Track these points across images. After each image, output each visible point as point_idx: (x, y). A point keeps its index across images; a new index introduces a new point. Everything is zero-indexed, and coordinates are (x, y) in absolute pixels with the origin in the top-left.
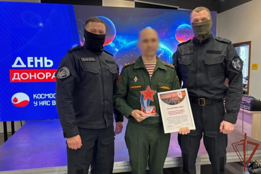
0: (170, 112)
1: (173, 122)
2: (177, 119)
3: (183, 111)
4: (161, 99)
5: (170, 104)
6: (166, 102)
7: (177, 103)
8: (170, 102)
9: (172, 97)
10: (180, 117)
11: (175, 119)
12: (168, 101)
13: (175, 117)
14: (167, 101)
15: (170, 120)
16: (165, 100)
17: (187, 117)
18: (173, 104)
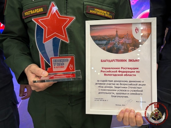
0: (106, 68)
1: (107, 92)
2: (119, 86)
3: (136, 70)
4: (93, 37)
5: (110, 50)
6: (102, 44)
7: (126, 51)
8: (109, 46)
9: (117, 35)
10: (126, 83)
11: (113, 86)
12: (106, 44)
13: (115, 81)
14: (105, 42)
15: (102, 85)
16: (100, 40)
17: (143, 85)
18: (117, 51)
